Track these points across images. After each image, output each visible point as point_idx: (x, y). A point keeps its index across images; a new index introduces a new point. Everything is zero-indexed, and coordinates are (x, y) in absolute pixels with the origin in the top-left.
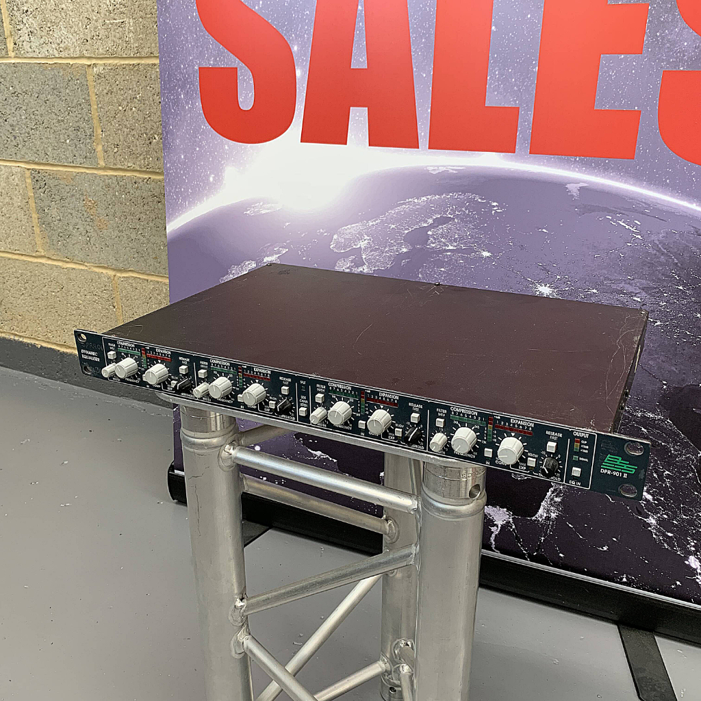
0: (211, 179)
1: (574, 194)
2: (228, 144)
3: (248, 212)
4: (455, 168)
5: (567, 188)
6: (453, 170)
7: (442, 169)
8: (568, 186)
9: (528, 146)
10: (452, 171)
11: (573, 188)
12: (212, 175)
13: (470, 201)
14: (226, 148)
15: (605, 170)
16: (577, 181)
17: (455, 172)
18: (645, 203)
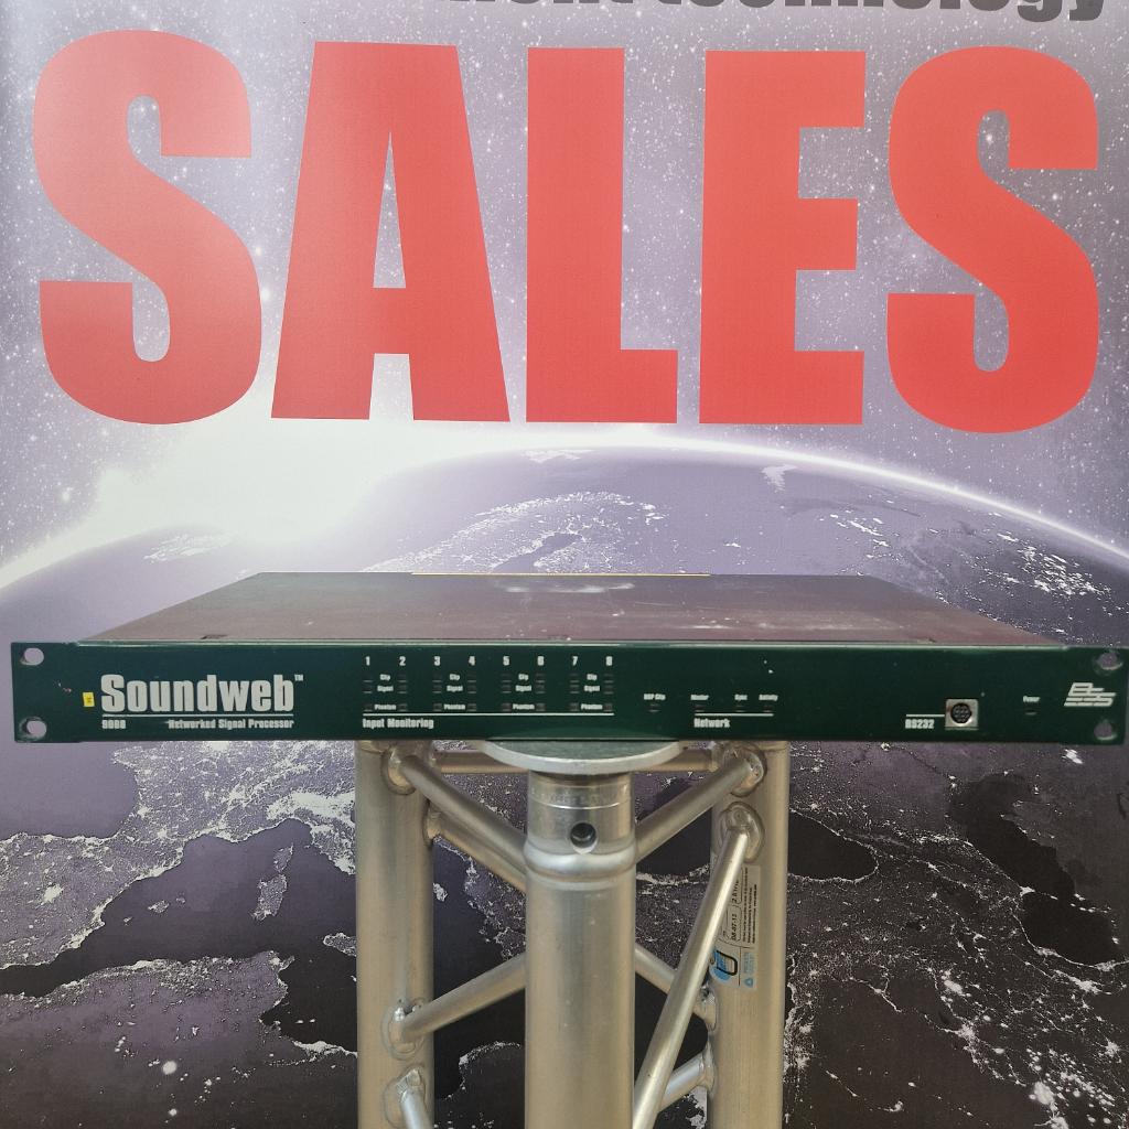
0: (66, 496)
1: (777, 483)
2: (109, 428)
3: (154, 556)
4: (576, 451)
5: (764, 475)
6: (572, 454)
7: (552, 454)
8: (766, 471)
9: (695, 410)
10: (571, 457)
11: (774, 475)
12: (68, 489)
13: (606, 505)
14: (105, 433)
15: (820, 442)
16: (777, 463)
17: (575, 458)
18: (886, 490)
